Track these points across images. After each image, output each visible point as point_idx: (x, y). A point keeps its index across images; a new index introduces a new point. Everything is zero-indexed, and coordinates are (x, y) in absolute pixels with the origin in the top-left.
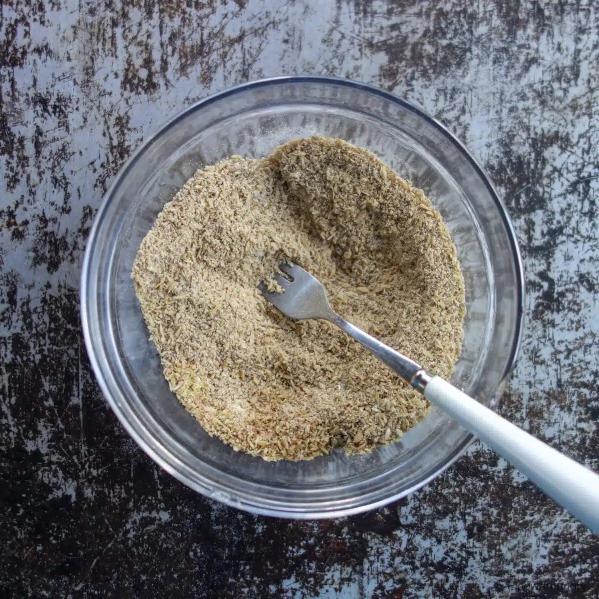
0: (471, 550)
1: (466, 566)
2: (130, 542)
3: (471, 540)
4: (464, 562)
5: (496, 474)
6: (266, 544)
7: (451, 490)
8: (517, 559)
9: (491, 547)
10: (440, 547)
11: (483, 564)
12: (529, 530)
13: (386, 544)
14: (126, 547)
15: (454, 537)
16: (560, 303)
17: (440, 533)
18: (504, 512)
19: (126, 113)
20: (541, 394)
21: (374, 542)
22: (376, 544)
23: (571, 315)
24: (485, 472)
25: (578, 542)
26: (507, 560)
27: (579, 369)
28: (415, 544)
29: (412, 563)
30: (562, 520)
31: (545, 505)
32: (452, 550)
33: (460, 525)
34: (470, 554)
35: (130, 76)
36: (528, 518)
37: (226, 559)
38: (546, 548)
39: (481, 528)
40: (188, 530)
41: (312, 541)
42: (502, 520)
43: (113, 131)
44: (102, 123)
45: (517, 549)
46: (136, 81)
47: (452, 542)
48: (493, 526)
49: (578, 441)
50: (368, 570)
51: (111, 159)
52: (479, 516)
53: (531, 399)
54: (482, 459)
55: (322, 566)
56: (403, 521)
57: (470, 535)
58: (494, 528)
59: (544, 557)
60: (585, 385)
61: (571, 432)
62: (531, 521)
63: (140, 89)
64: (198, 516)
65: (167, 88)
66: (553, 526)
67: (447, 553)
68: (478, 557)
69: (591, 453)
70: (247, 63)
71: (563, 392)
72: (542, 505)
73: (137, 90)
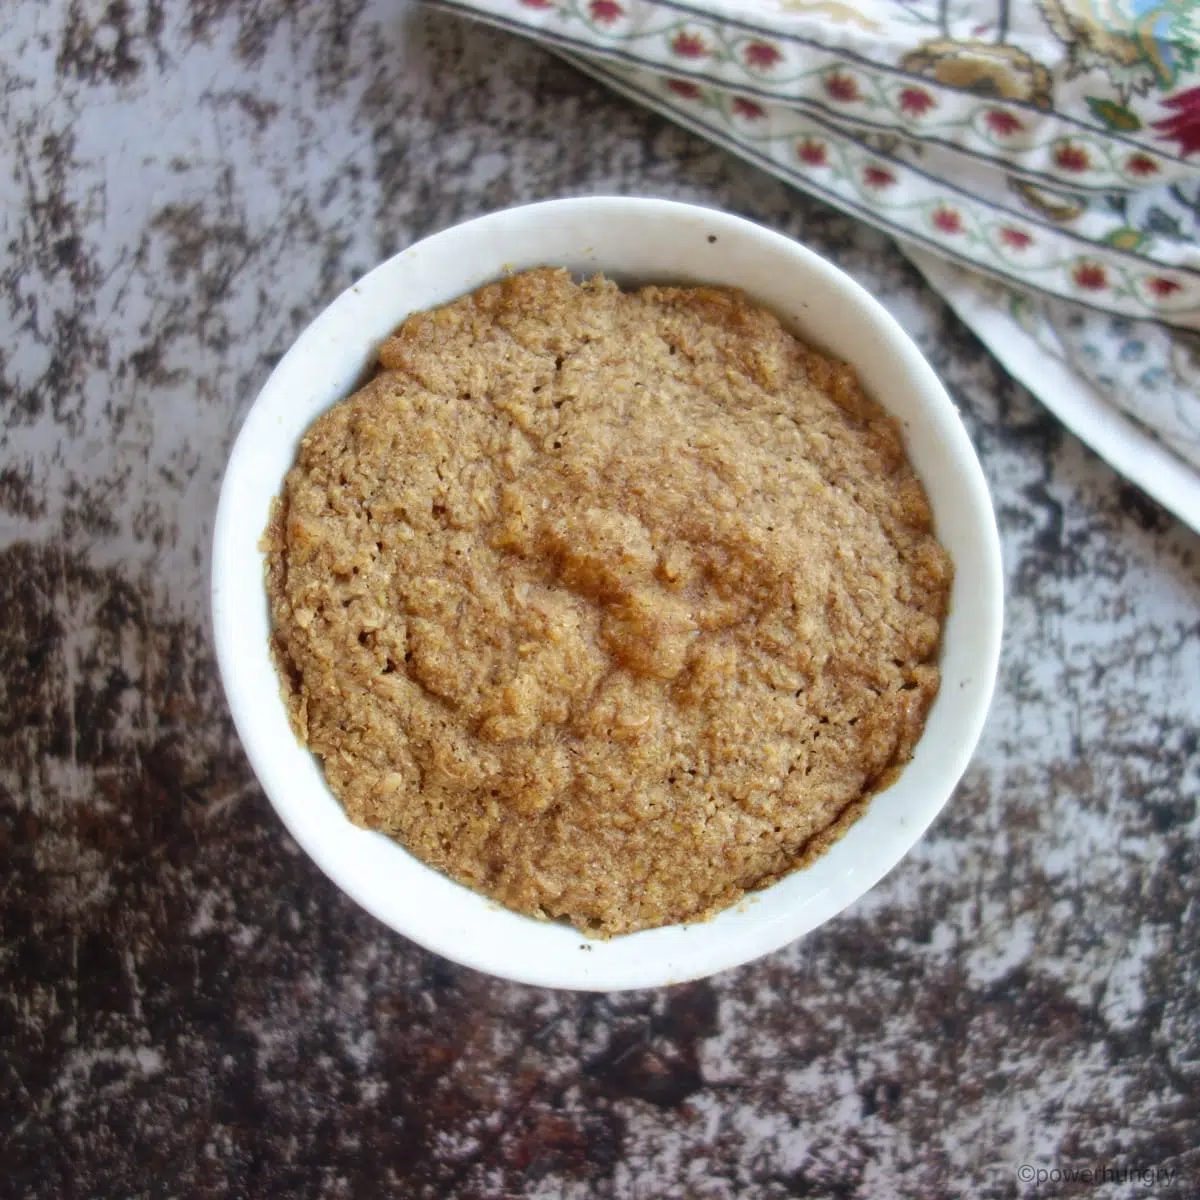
0: (872, 1142)
1: (859, 1181)
2: (68, 1120)
3: (872, 1119)
4: (855, 1172)
5: (929, 960)
6: (386, 1126)
7: (823, 1000)
8: (981, 1164)
9: (920, 1135)
10: (797, 1134)
11: (899, 1176)
12: (1009, 1095)
13: (669, 1126)
14: (58, 1131)
15: (830, 1110)
16: (1074, 557)
17: (798, 1101)
18: (949, 1052)
19: (68, 128)
20: (1033, 771)
21: (640, 1122)
22: (646, 1127)
23: (1104, 586)
24: (903, 958)
25: (1125, 1124)
26: (956, 1168)
27: (1122, 711)
28: (739, 1127)
29: (731, 1174)
30: (1087, 1072)
31: (1047, 1035)
32: (826, 1144)
33: (845, 1083)
34: (869, 1152)
35: (77, 43)
36: (1006, 1066)
37: (293, 1162)
38: (1050, 1138)
39: (895, 1091)
40: (203, 1092)
41: (494, 1120)
42: (945, 1070)
43: (38, 167)
44: (12, 153)
45: (980, 1140)
46: (90, 56)
47: (827, 1123)
48: (924, 1084)
49: (1123, 882)
50: (628, 1189)
51: (32, 232)
52: (890, 1062)
53: (1010, 784)
54: (895, 926)
55: (519, 1179)
56: (709, 1073)
57: (870, 1107)
58: (926, 1092)
59: (1046, 1160)
60: (1138, 750)
61: (1104, 862)
62: (1014, 1074)
63: (100, 74)
64: (229, 1061)
65: (162, 71)
66: (1067, 1084)
67: (814, 1151)
68: (887, 1159)
69: (1153, 910)
70: (345, 11)
71: (1084, 767)
72: (1041, 1034)
73: (94, 76)
